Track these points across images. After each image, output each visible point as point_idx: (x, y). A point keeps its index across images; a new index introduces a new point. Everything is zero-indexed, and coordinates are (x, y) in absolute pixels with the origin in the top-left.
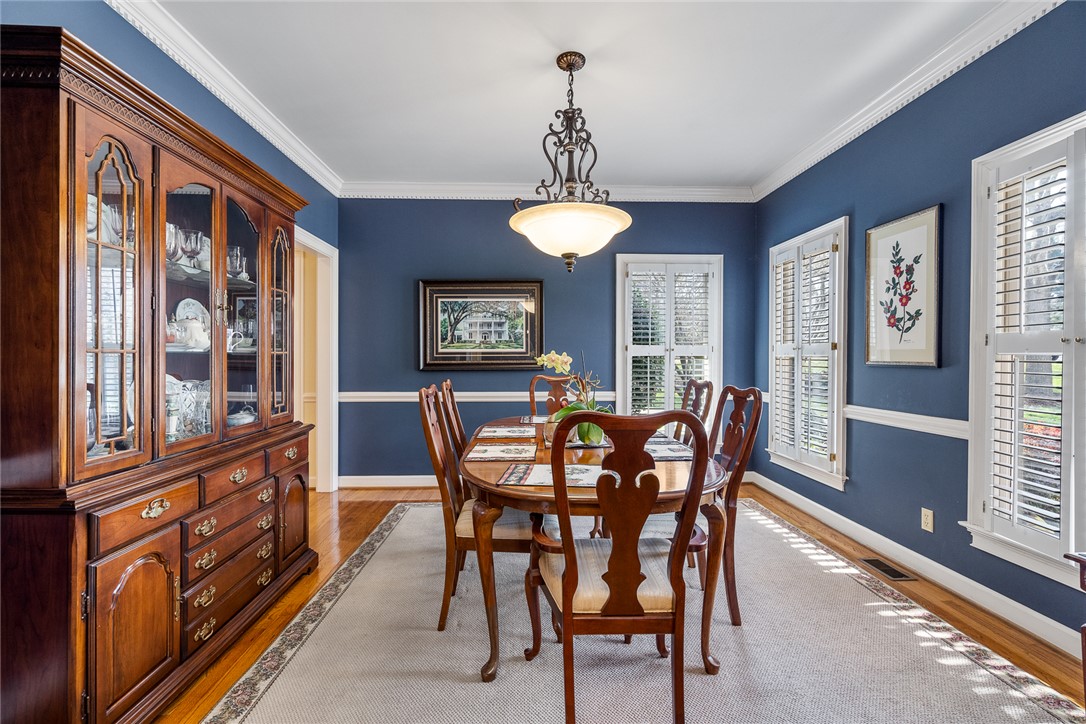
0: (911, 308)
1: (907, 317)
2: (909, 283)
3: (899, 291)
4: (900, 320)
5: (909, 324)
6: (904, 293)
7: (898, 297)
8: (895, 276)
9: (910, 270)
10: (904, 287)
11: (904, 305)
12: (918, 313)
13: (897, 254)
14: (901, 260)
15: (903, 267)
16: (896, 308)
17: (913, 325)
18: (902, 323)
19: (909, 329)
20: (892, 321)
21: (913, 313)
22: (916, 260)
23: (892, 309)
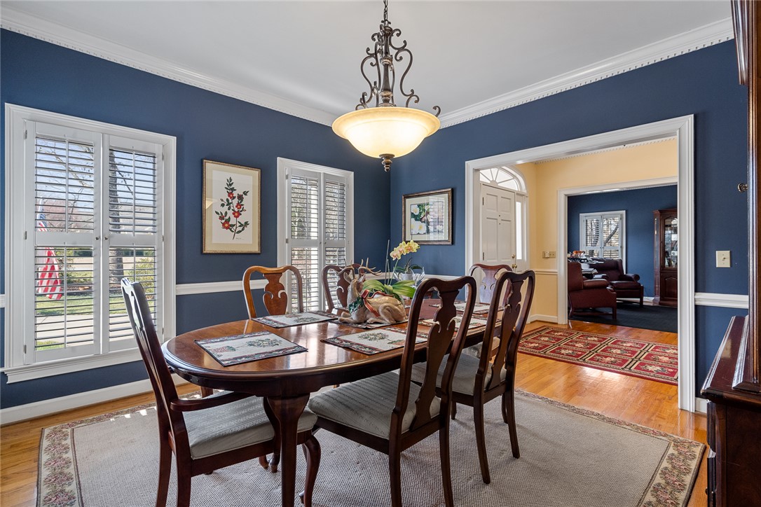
0: (242, 219)
1: (238, 224)
2: (239, 205)
3: (232, 208)
4: (231, 225)
5: (240, 229)
6: (236, 210)
7: (231, 211)
8: (229, 198)
9: (240, 198)
10: (236, 207)
11: (237, 217)
12: (246, 223)
13: (231, 185)
14: (233, 189)
15: (235, 194)
16: (229, 218)
17: (243, 229)
18: (235, 228)
19: (240, 232)
20: (226, 225)
21: (243, 223)
22: (245, 193)
23: (227, 218)
